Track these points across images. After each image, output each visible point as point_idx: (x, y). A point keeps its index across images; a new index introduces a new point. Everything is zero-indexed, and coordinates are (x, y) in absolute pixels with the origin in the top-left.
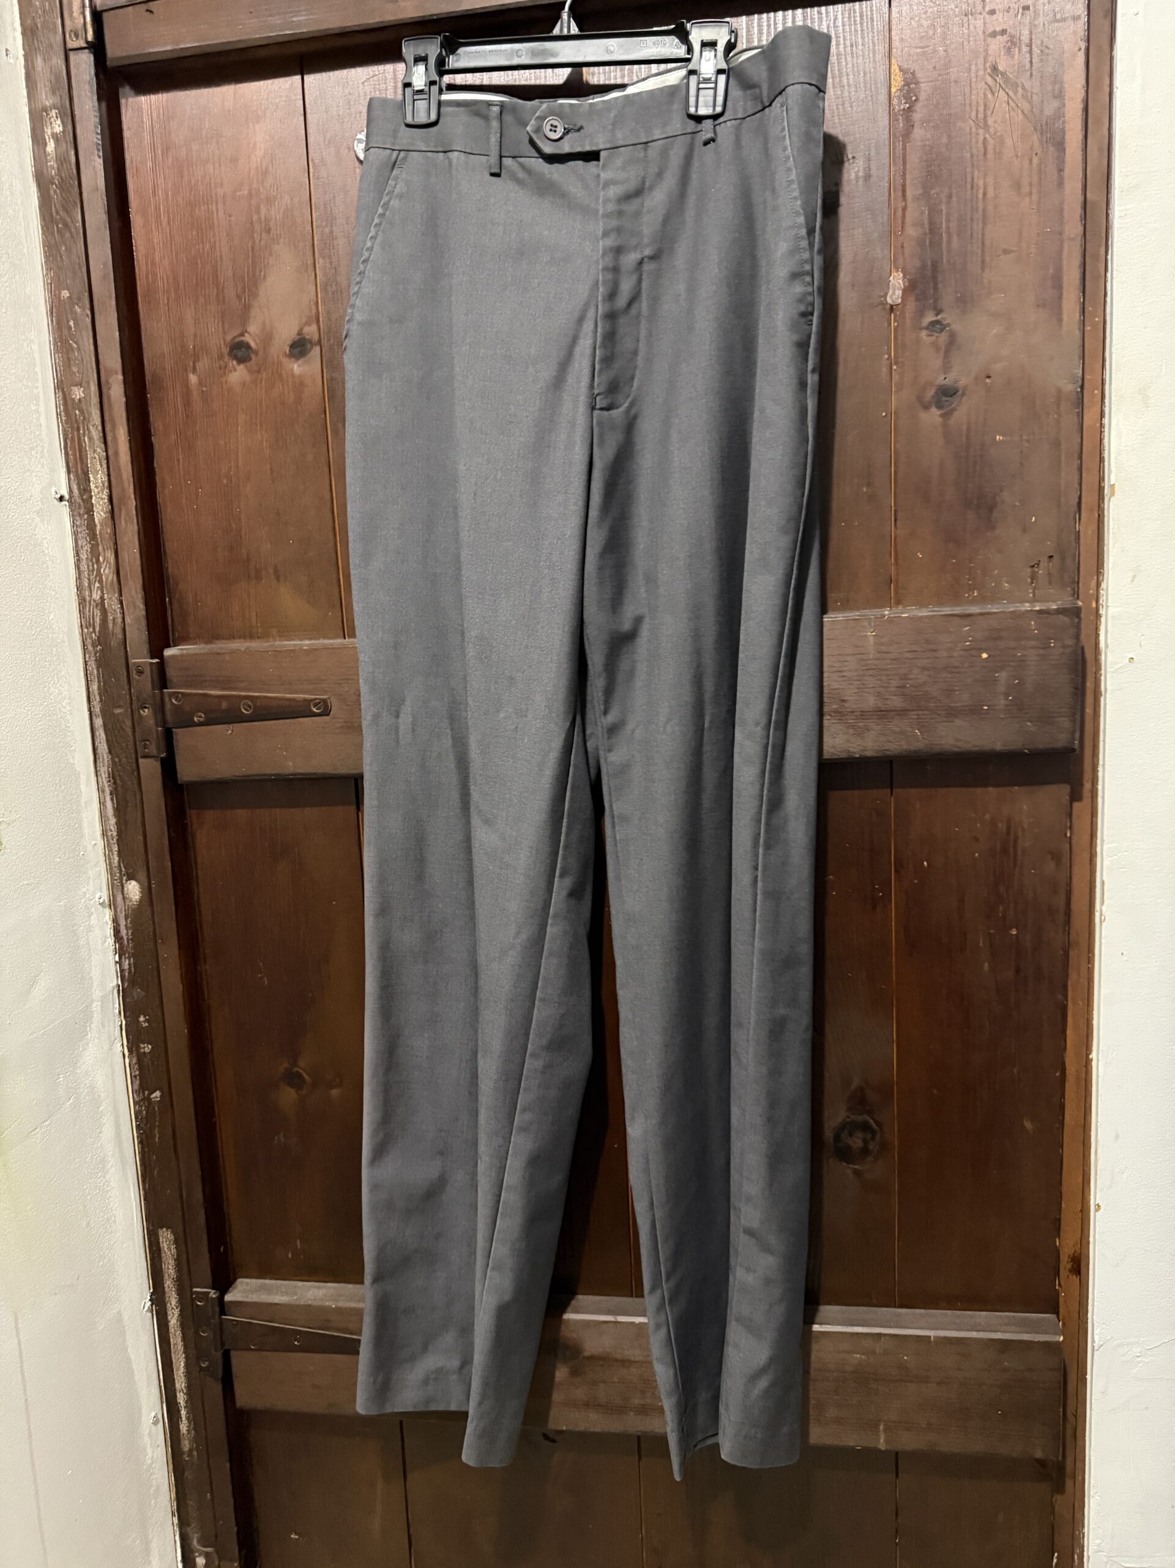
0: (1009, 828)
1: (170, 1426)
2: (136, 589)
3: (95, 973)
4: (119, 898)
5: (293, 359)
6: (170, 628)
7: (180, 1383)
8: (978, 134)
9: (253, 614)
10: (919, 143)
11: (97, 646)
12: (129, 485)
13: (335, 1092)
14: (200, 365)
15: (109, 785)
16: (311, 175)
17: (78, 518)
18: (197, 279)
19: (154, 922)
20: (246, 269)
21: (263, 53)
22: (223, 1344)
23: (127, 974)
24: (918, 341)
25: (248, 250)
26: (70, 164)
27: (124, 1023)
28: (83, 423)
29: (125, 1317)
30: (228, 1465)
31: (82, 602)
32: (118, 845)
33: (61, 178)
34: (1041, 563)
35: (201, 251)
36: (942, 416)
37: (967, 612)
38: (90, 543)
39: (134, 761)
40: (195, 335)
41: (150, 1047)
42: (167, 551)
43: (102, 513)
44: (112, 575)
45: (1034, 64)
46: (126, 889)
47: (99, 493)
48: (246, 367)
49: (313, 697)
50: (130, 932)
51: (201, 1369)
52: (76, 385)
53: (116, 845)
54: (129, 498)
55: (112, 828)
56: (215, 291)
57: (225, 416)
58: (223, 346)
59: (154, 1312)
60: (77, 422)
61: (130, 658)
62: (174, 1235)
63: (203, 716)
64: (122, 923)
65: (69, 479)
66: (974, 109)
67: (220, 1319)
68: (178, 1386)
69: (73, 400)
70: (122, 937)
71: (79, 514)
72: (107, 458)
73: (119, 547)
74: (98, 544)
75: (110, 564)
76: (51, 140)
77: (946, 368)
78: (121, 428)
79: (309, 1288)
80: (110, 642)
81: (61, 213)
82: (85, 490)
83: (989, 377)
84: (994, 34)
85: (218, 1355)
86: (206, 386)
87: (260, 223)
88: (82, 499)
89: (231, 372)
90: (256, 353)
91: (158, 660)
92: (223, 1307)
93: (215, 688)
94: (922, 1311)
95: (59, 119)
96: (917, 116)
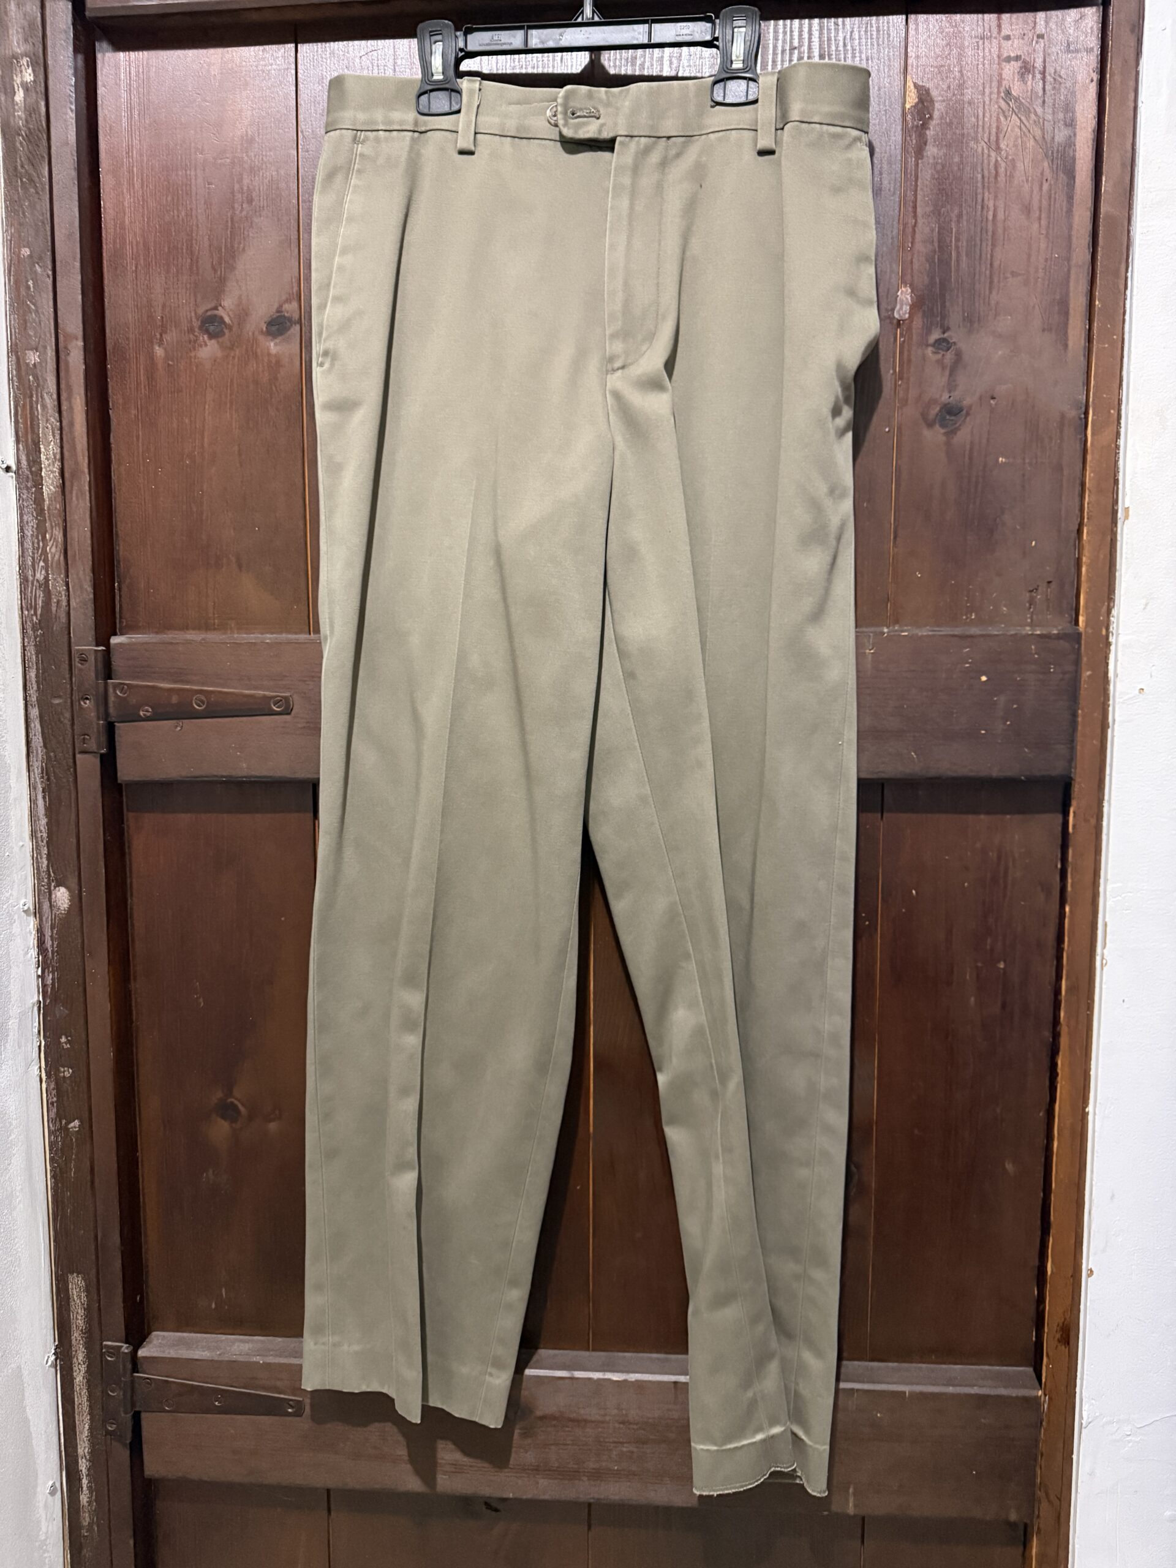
0: (999, 858)
1: (69, 1497)
2: (84, 570)
3: (14, 989)
4: (46, 906)
5: (270, 338)
6: (118, 616)
7: (83, 1448)
8: (989, 156)
9: (211, 604)
10: (931, 161)
11: (38, 631)
12: (84, 459)
13: (273, 1126)
14: (167, 338)
15: (42, 782)
16: (300, 147)
17: (25, 491)
18: (169, 248)
19: (83, 933)
20: (224, 241)
21: (255, 17)
22: (133, 1405)
23: (49, 990)
24: (924, 357)
25: (227, 221)
26: (40, 115)
27: (43, 1043)
28: (37, 391)
29: (25, 1373)
30: (132, 1542)
31: (24, 581)
32: (48, 848)
33: (29, 129)
34: (1040, 588)
35: (176, 217)
36: (945, 434)
37: (968, 633)
38: (36, 519)
39: (71, 757)
40: (164, 306)
41: (71, 1071)
42: (120, 532)
43: (52, 487)
44: (58, 553)
45: (1047, 92)
46: (53, 896)
47: (49, 465)
48: (218, 342)
49: (274, 694)
50: (56, 944)
51: (108, 1433)
52: (32, 349)
53: (45, 848)
54: (83, 472)
55: (42, 828)
56: (189, 261)
57: (192, 392)
58: (194, 319)
59: (58, 1368)
60: (30, 386)
61: (73, 645)
62: (85, 1281)
63: (150, 710)
64: (48, 933)
65: (18, 449)
66: (987, 131)
67: (132, 1376)
68: (80, 1451)
69: (27, 365)
70: (47, 949)
71: (26, 486)
72: (61, 429)
73: (68, 525)
74: (46, 520)
75: (57, 542)
76: (20, 89)
77: (951, 386)
78: (78, 400)
79: (233, 1342)
80: (53, 627)
81: (26, 166)
82: (34, 461)
83: (993, 398)
84: (1008, 59)
85: (127, 1418)
86: (173, 361)
87: (242, 193)
88: (31, 472)
89: (201, 346)
90: (230, 328)
91: (104, 648)
92: (135, 1363)
93: (164, 680)
94: (895, 1364)
95: (30, 68)
96: (930, 133)
